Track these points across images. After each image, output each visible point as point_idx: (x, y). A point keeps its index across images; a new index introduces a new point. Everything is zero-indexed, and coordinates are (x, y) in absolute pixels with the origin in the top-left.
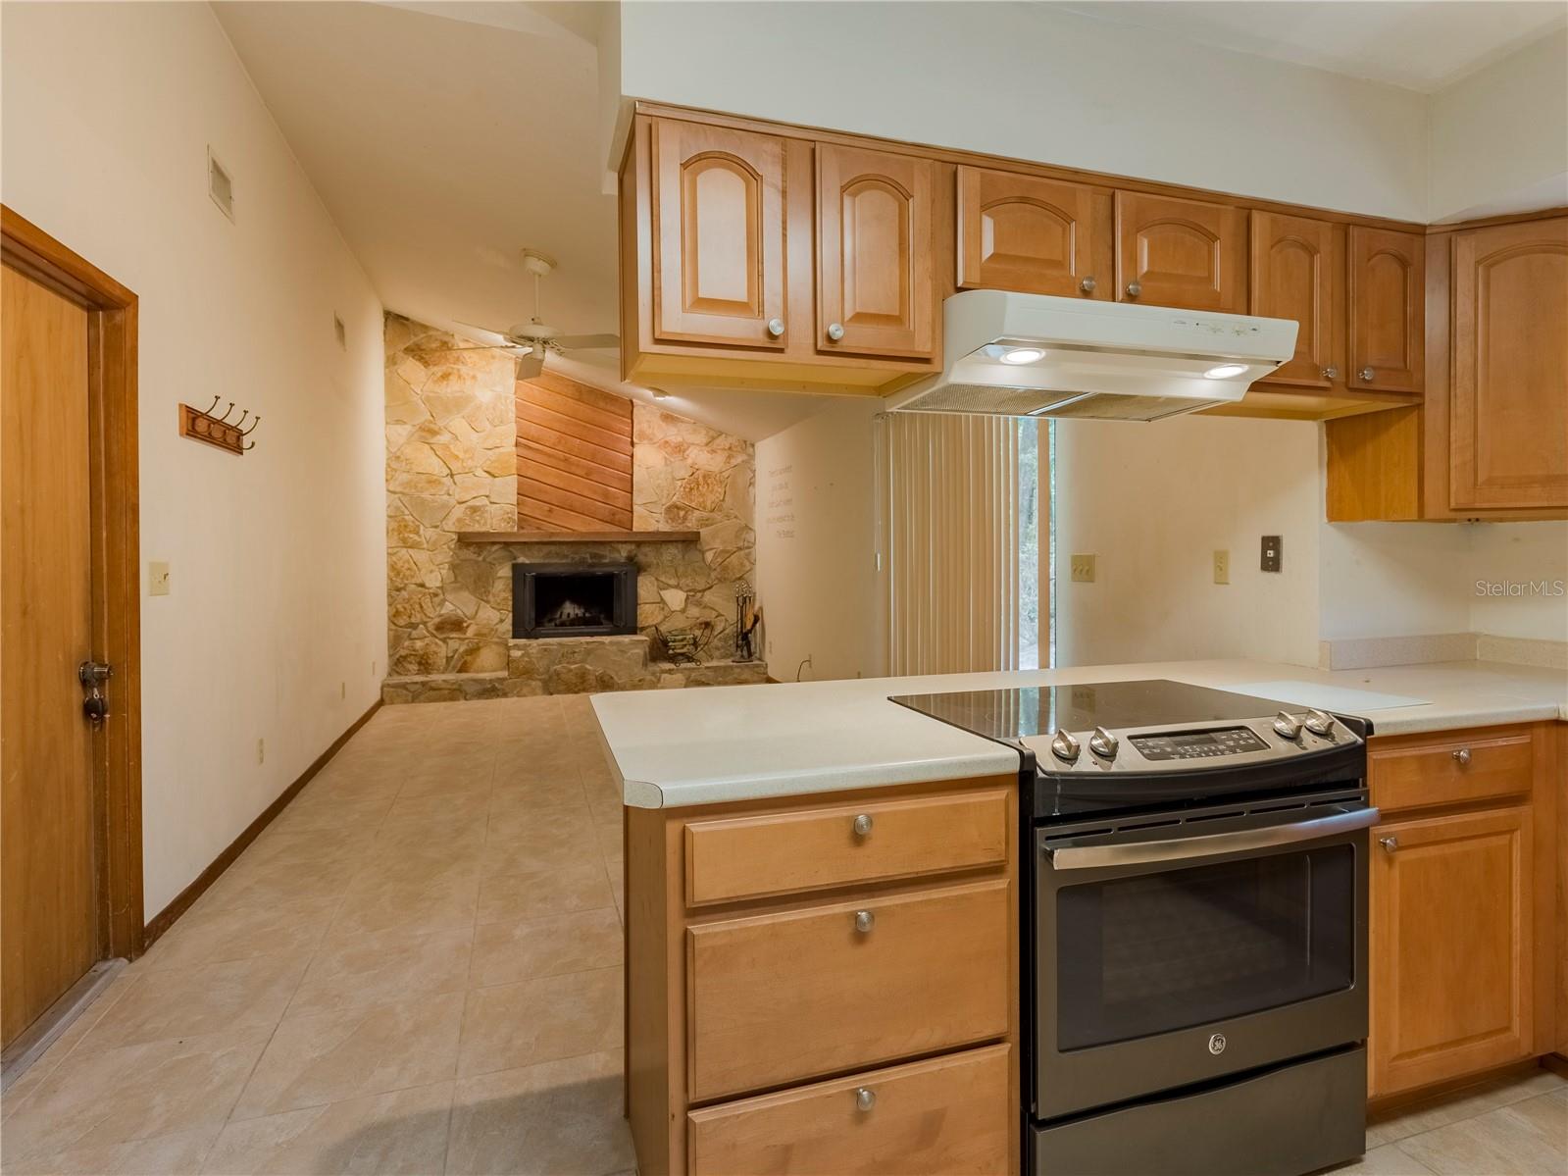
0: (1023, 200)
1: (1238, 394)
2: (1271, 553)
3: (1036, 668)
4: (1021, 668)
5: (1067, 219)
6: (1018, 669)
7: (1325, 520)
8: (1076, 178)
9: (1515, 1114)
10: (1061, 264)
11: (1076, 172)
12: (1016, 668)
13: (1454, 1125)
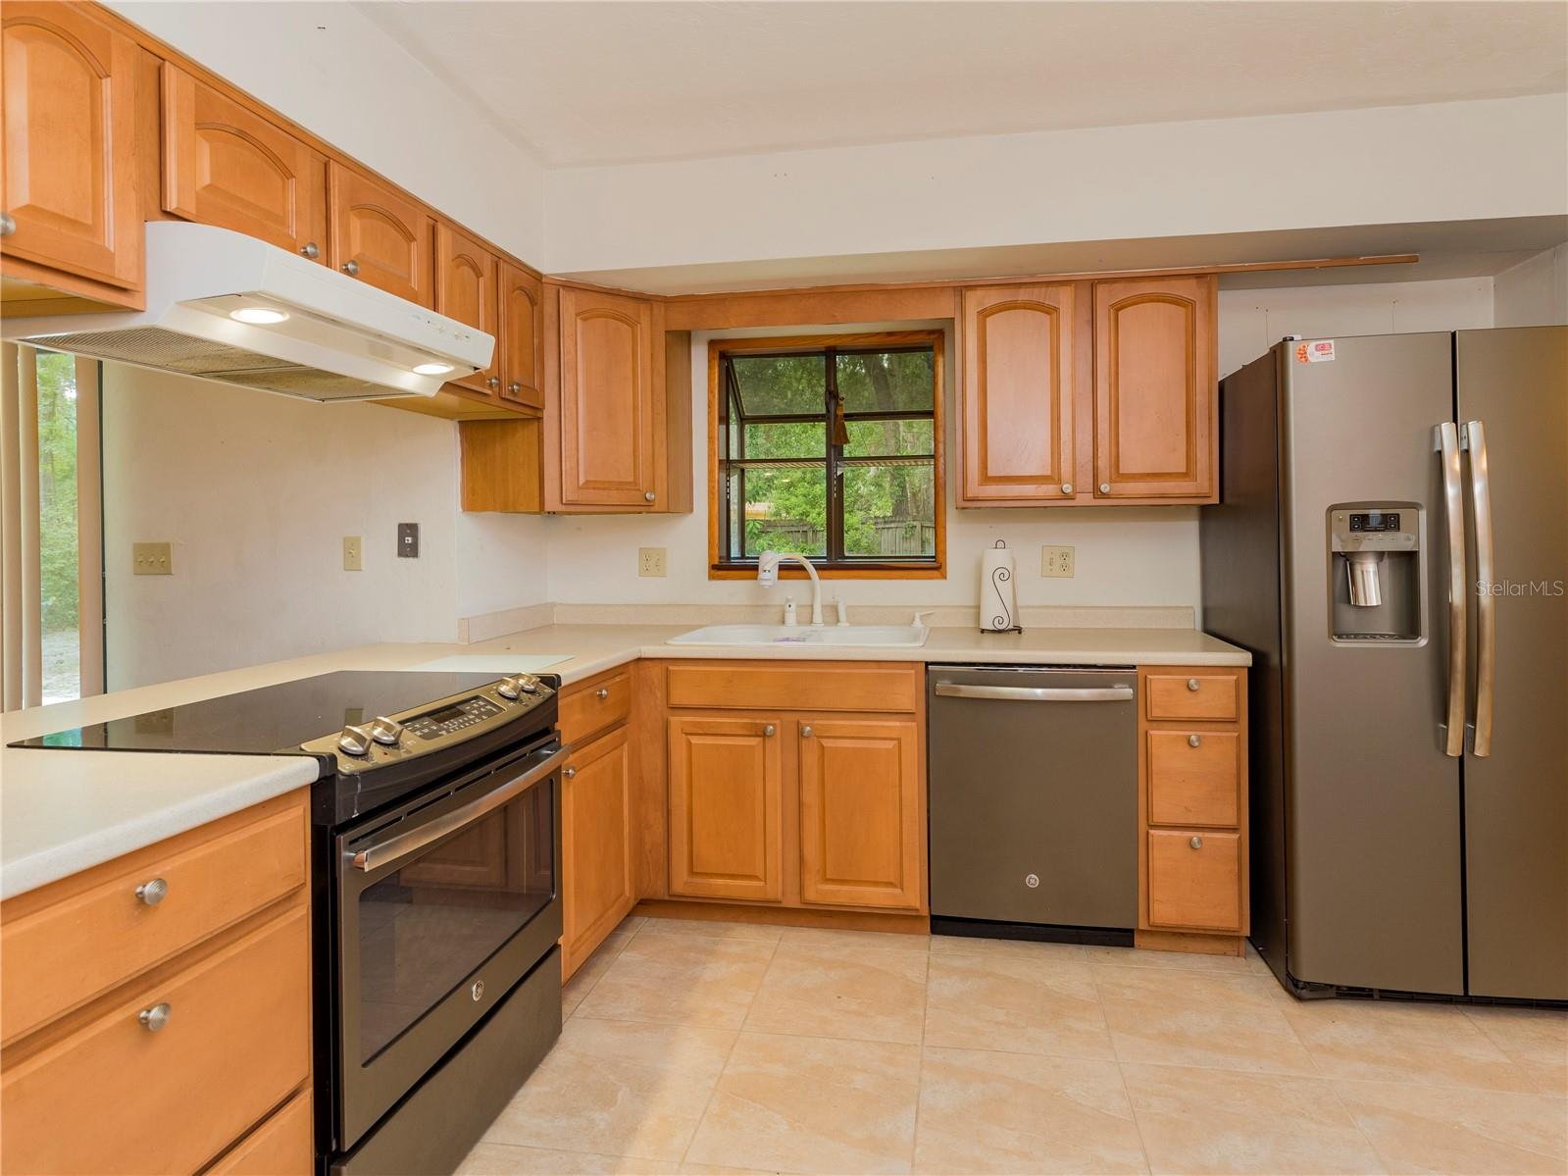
0: (241, 134)
1: (431, 391)
2: (409, 540)
3: (77, 696)
4: (46, 701)
5: (287, 174)
6: (40, 704)
7: (461, 510)
8: (291, 130)
9: (629, 954)
10: (282, 220)
11: (292, 125)
12: (36, 702)
13: (601, 981)
